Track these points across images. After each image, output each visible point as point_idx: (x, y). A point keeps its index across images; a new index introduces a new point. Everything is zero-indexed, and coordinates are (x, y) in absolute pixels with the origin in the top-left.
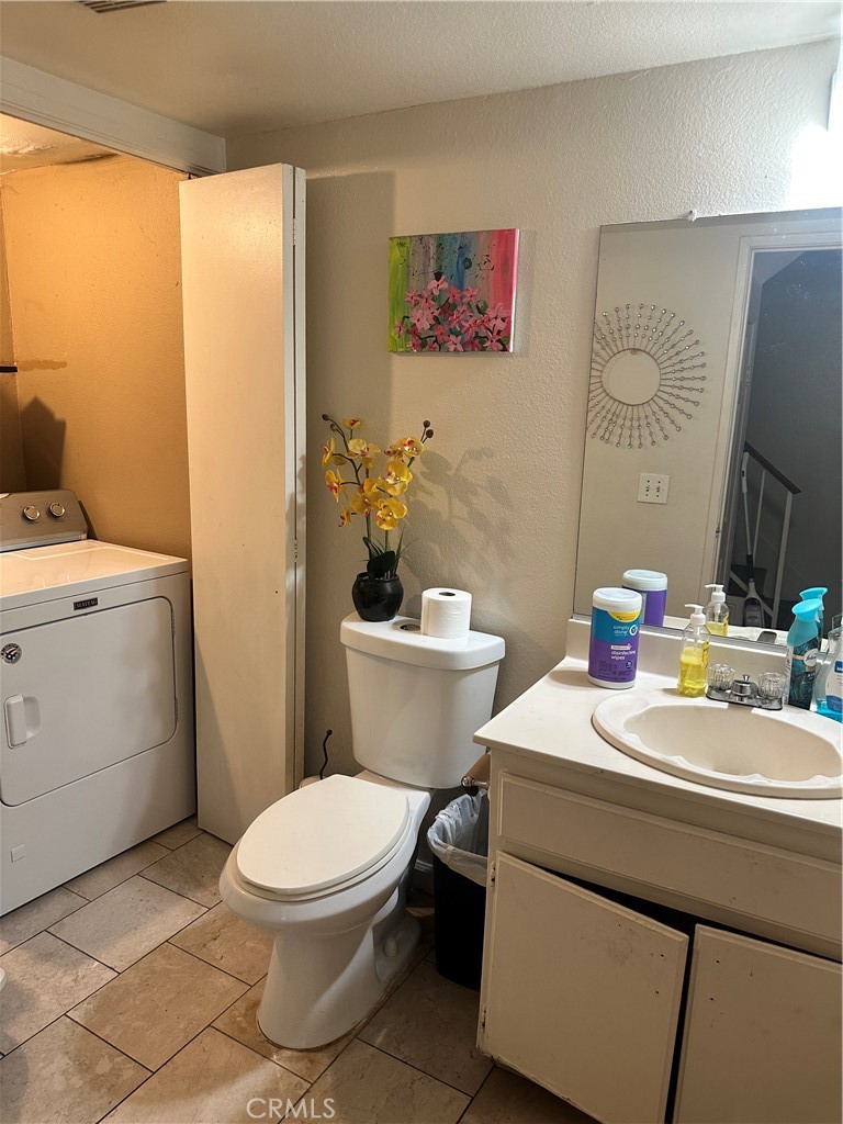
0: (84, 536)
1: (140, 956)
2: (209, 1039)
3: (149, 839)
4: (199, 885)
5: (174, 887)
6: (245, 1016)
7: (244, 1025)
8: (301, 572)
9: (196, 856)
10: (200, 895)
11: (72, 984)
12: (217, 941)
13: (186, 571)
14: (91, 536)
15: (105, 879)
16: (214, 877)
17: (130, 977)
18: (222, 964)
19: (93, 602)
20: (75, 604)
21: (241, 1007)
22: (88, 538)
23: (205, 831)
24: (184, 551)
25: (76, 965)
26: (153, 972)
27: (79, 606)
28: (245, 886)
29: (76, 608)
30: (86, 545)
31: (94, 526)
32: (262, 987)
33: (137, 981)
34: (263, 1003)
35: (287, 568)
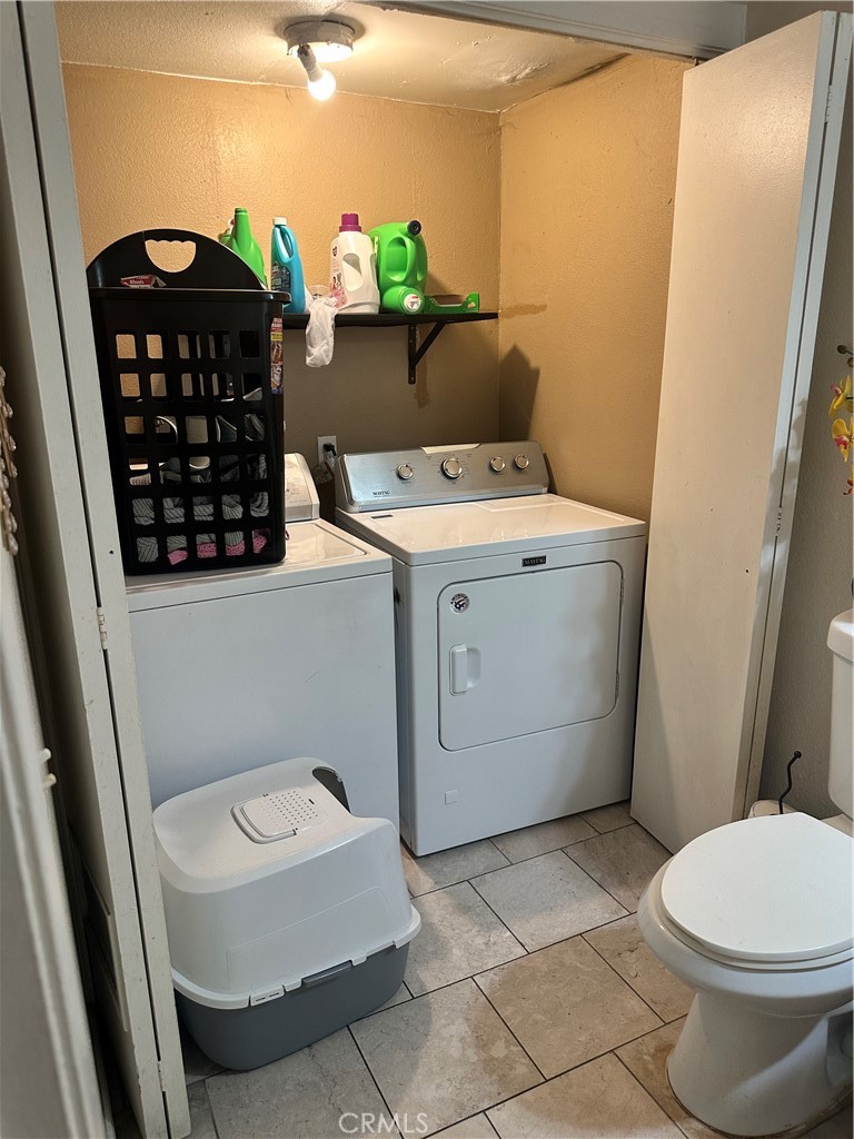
0: (545, 490)
1: (552, 941)
2: (609, 1066)
3: (577, 814)
4: (623, 882)
5: (597, 876)
6: (653, 1056)
7: (651, 1067)
8: (783, 549)
9: (624, 848)
10: (621, 893)
11: (483, 947)
12: (634, 955)
13: (643, 535)
14: (552, 490)
15: (528, 844)
16: (640, 877)
17: (538, 959)
18: (636, 983)
19: (541, 560)
20: (524, 560)
21: (650, 1044)
22: (549, 492)
23: (637, 823)
24: (643, 512)
25: (489, 927)
26: (562, 964)
27: (527, 562)
28: (668, 924)
29: (525, 565)
30: (546, 499)
31: (556, 480)
32: (680, 1029)
33: (545, 968)
34: (677, 1049)
35: (765, 542)
